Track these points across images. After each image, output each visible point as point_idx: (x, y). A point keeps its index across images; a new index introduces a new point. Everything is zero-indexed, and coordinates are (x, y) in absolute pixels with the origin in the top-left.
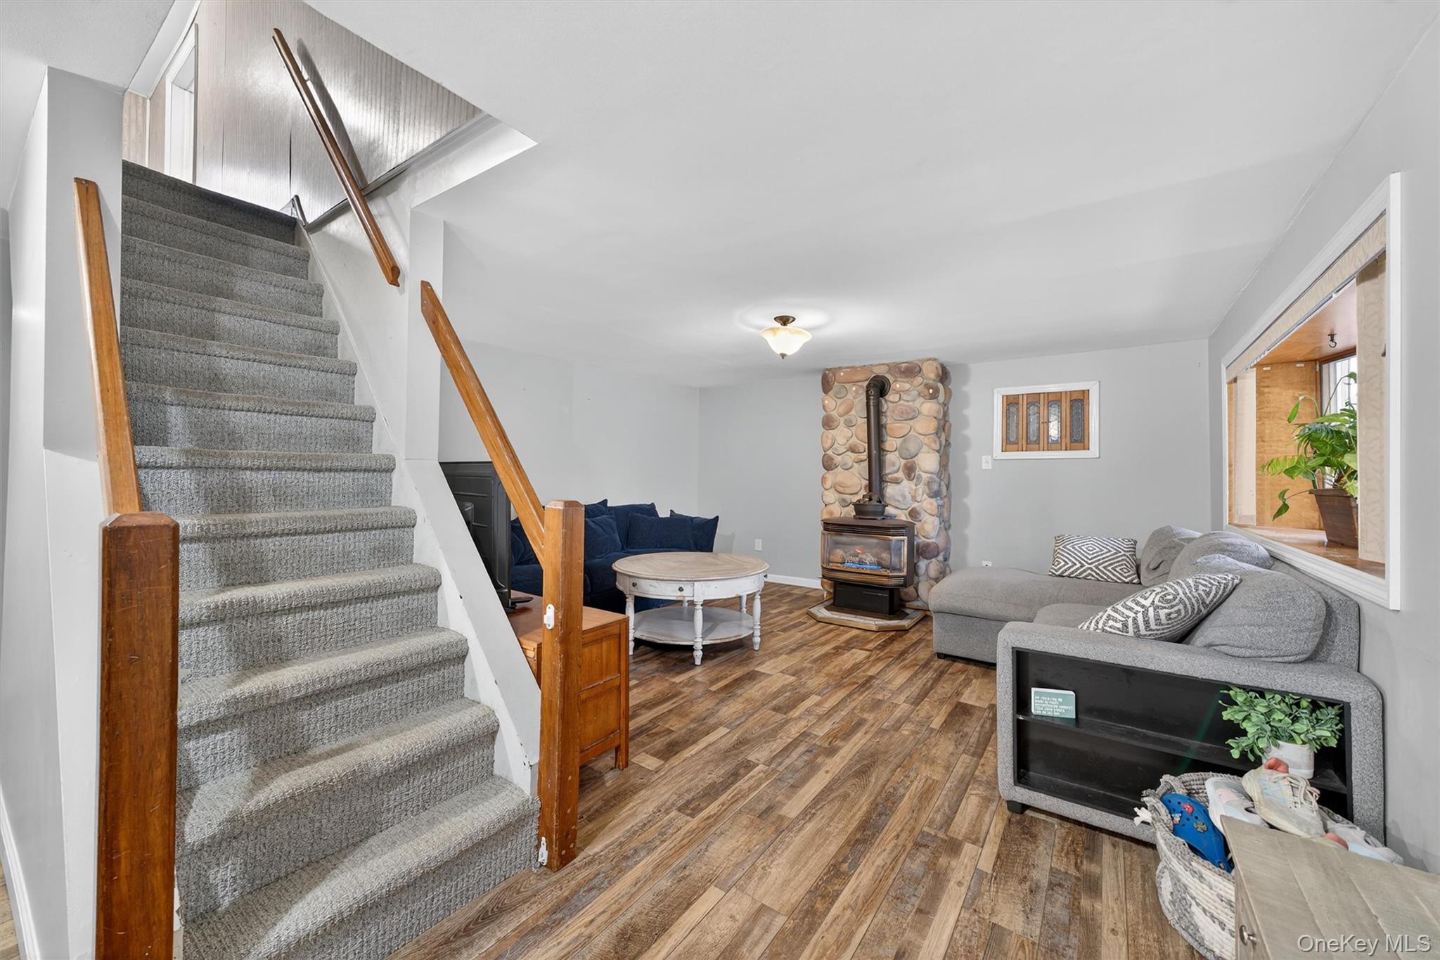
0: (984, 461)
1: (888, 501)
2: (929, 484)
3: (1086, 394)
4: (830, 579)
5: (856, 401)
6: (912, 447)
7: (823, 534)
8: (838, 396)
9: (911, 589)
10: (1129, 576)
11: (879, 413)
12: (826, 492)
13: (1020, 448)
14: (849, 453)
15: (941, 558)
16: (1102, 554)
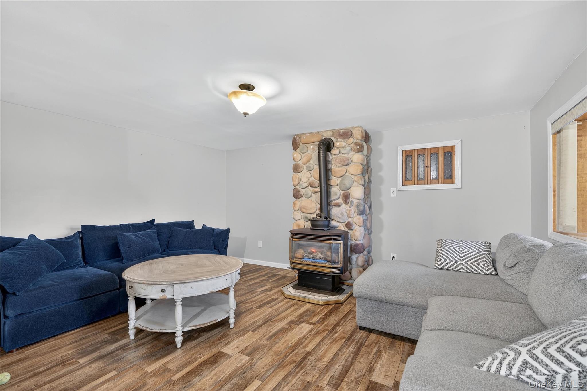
0: (391, 191)
1: (333, 217)
2: (357, 206)
3: (454, 148)
4: (295, 269)
5: (313, 155)
6: (347, 183)
7: (290, 240)
8: (303, 152)
9: (347, 273)
10: (489, 269)
11: (326, 162)
12: (295, 213)
13: (413, 183)
14: (309, 188)
15: (365, 253)
16: (469, 253)
